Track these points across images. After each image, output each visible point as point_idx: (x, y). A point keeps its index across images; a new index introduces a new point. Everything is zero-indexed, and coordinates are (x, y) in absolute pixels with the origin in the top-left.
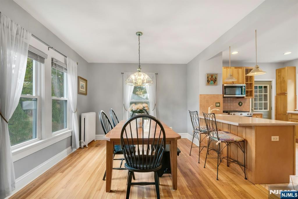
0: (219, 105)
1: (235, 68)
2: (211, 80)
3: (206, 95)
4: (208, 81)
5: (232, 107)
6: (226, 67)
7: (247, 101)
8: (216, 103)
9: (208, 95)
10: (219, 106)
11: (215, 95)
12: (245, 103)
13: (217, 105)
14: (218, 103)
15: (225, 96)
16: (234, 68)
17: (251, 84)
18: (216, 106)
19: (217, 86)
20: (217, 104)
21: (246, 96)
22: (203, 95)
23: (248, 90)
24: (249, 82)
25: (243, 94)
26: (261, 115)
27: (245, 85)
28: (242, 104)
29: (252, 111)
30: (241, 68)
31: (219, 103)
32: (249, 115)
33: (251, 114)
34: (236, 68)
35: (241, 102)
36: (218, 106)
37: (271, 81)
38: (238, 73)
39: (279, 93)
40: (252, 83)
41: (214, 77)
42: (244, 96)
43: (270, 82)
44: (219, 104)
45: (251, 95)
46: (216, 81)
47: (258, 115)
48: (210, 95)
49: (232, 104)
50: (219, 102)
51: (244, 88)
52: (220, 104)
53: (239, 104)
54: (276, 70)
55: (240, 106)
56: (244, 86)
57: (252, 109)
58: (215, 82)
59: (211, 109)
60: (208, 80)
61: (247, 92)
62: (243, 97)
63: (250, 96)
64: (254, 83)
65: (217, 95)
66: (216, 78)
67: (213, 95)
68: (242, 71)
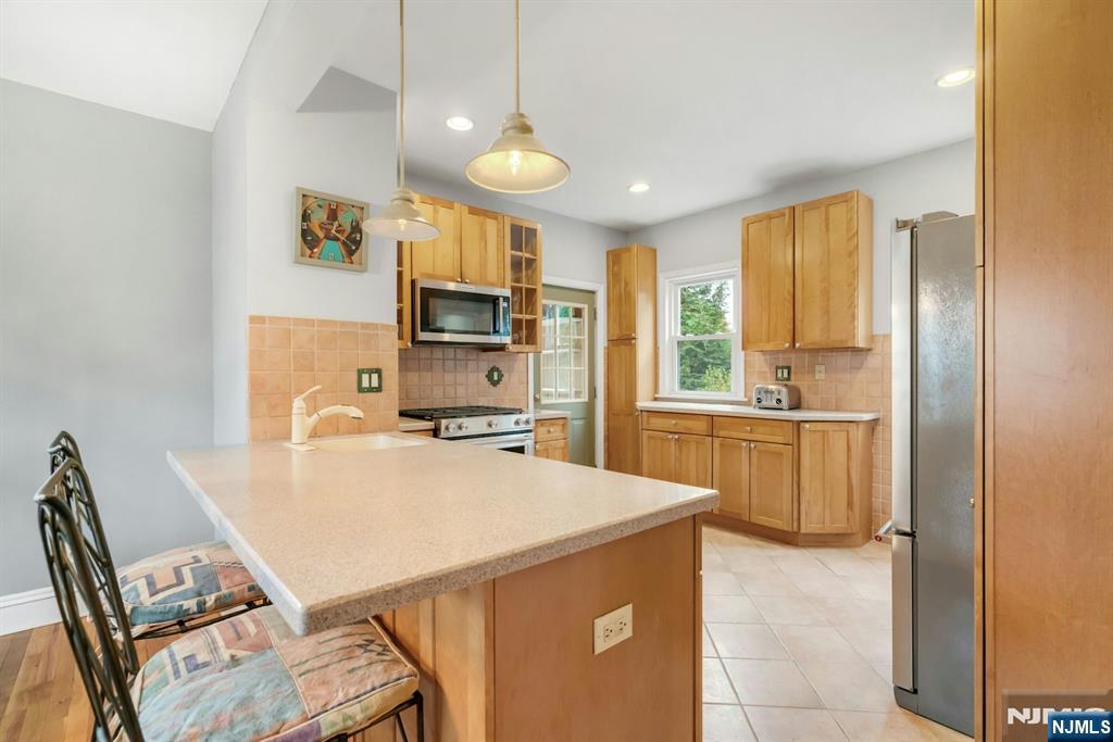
0: (375, 384)
1: (470, 213)
2: (328, 237)
3: (298, 321)
4: (309, 239)
5: (461, 391)
6: (433, 199)
7: (519, 365)
8: (360, 372)
9: (309, 322)
10: (379, 389)
11: (355, 324)
12: (510, 371)
13: (365, 384)
14: (370, 372)
15: (423, 336)
16: (466, 208)
17: (531, 293)
18: (361, 390)
19: (365, 274)
20: (365, 377)
21: (514, 342)
22: (273, 319)
23: (519, 316)
24: (524, 285)
25: (502, 331)
26: (561, 422)
27: (507, 293)
28: (501, 376)
29: (535, 407)
30: (496, 219)
31: (378, 371)
32: (522, 427)
33: (527, 422)
34: (473, 211)
35: (498, 370)
36: (371, 390)
37: (593, 292)
38: (483, 237)
39: (615, 338)
40: (535, 290)
41: (345, 220)
42: (507, 340)
43: (591, 295)
44: (375, 377)
45: (531, 339)
46: (358, 243)
47: (552, 424)
48: (323, 323)
49: (461, 377)
50: (375, 367)
51: (506, 305)
52: (380, 377)
53: (489, 377)
54: (608, 253)
55: (495, 384)
56: (506, 299)
57: (537, 396)
58: (351, 253)
59: (313, 406)
60: (305, 233)
61: (517, 324)
62: (501, 348)
63: (527, 343)
64: (540, 290)
65: (365, 326)
66: (356, 228)
67: (343, 324)
68: (498, 230)
